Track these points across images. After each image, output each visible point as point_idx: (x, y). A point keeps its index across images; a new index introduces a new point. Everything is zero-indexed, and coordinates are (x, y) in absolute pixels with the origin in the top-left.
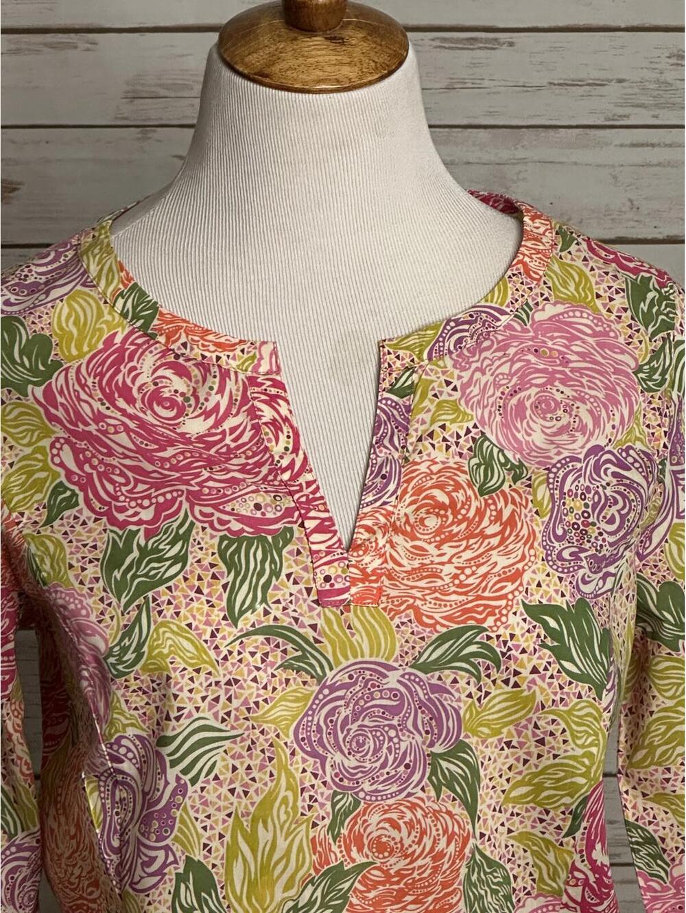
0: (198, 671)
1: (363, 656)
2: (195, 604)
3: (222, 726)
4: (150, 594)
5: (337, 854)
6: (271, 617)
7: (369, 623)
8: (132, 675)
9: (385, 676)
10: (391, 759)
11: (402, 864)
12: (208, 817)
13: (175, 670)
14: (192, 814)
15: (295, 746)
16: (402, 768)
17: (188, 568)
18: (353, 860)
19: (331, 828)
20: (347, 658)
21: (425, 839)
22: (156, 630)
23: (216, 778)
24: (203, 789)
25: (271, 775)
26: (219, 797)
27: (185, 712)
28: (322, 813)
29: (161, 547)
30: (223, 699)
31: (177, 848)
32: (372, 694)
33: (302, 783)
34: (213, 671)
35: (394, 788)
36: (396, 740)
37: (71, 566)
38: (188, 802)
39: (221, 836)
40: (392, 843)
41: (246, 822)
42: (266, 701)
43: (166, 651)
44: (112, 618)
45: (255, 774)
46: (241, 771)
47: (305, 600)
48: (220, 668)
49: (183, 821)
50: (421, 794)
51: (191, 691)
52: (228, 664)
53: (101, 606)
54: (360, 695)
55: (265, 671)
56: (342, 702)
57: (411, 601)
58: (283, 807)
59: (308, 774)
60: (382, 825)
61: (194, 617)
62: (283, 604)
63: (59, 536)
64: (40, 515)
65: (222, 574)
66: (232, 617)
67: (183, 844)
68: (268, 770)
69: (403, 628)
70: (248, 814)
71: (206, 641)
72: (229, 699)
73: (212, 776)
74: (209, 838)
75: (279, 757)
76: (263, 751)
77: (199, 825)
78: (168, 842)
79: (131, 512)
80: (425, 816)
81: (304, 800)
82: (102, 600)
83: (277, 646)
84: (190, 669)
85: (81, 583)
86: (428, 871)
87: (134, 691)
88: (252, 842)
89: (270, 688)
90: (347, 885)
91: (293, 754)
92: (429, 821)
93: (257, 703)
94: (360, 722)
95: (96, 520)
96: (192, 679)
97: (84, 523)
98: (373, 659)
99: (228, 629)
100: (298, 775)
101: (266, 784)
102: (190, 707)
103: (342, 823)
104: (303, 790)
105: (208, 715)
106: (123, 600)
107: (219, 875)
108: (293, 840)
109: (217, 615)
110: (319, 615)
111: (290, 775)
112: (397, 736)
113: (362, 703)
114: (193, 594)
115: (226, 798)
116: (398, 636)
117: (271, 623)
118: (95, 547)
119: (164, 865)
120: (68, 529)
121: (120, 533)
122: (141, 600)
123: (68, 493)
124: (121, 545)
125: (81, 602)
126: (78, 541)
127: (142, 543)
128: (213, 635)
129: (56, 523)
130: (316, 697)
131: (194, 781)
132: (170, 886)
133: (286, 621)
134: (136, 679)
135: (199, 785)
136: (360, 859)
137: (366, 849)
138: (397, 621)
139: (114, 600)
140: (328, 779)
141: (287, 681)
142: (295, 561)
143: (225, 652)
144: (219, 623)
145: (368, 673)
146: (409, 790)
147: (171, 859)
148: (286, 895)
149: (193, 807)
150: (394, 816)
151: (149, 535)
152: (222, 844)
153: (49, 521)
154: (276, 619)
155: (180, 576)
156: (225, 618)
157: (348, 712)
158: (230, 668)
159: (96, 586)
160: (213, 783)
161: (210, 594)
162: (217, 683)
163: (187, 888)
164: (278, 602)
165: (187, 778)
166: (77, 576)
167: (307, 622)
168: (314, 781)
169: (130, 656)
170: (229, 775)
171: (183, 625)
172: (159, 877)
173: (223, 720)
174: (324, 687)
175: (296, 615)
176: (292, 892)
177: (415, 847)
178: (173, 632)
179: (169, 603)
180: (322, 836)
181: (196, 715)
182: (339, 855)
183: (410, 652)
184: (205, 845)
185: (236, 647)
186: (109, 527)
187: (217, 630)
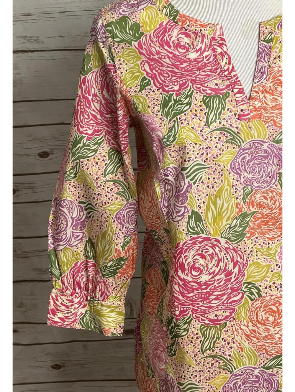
0: (196, 144)
1: (255, 138)
2: (195, 120)
3: (205, 164)
4: (178, 117)
5: (245, 208)
6: (222, 124)
7: (257, 126)
8: (172, 146)
9: (263, 145)
10: (264, 175)
11: (268, 211)
12: (200, 196)
13: (188, 144)
14: (194, 195)
15: (231, 170)
16: (268, 178)
17: (192, 107)
18: (251, 211)
19: (243, 199)
20: (249, 139)
21: (277, 203)
22: (181, 129)
23: (202, 182)
24: (198, 186)
25: (222, 181)
26: (203, 189)
27: (191, 159)
28: (240, 194)
29: (182, 99)
30: (205, 154)
31: (188, 207)
32: (258, 151)
33: (233, 184)
34: (201, 144)
35: (266, 185)
36: (266, 168)
37: (149, 107)
38: (193, 191)
39: (204, 202)
40: (264, 204)
41: (213, 197)
42: (220, 154)
43: (184, 137)
44: (164, 125)
45: (216, 180)
46: (211, 179)
47: (234, 118)
48: (204, 143)
49: (190, 197)
50: (275, 187)
51: (193, 151)
52: (207, 141)
53: (160, 121)
54: (253, 152)
55: (220, 144)
56: (247, 155)
57: (272, 118)
58: (226, 192)
59: (235, 180)
60: (261, 198)
61: (194, 125)
62: (226, 120)
63: (145, 96)
64: (137, 88)
65: (204, 109)
66: (208, 124)
67: (190, 205)
68: (221, 179)
69: (269, 128)
70: (214, 195)
71: (199, 133)
72: (207, 154)
73: (201, 181)
74: (200, 203)
75: (225, 174)
76: (219, 172)
77: (196, 199)
78: (185, 205)
79: (170, 87)
80: (277, 195)
81: (233, 190)
82: (161, 119)
83: (224, 135)
84: (193, 143)
85: (153, 113)
86: (277, 214)
87: (173, 151)
88: (215, 204)
89: (221, 150)
90: (248, 219)
91: (230, 173)
92: (278, 196)
93: (217, 155)
94: (253, 162)
95: (158, 90)
96: (194, 147)
97: (153, 91)
98: (259, 139)
99: (207, 129)
100: (231, 181)
101: (220, 184)
102: (193, 157)
103: (247, 198)
104: (233, 186)
105: (200, 160)
106: (169, 119)
107: (203, 216)
108: (229, 204)
109: (203, 124)
110: (239, 123)
111: (228, 181)
112: (267, 166)
113: (254, 155)
114: (194, 117)
115: (206, 189)
116: (267, 131)
117: (222, 127)
118: (158, 100)
119: (184, 213)
120: (147, 93)
121: (167, 94)
122: (175, 119)
123: (147, 80)
124: (167, 99)
125: (153, 119)
126: (151, 98)
127: (175, 98)
128: (201, 131)
129: (143, 91)
130: (238, 153)
131: (194, 183)
132: (186, 220)
133: (227, 126)
134: (173, 147)
135: (196, 184)
136: (253, 210)
137: (255, 207)
138: (267, 125)
139: (165, 119)
140: (242, 182)
141: (228, 147)
142: (230, 104)
143: (205, 137)
144: (203, 127)
145: (256, 144)
146: (271, 185)
147: (186, 210)
148: (227, 223)
149: (194, 192)
150: (265, 195)
151: (177, 95)
152: (204, 205)
153: (141, 91)
154: (223, 125)
155: (189, 110)
156: (205, 125)
157: (249, 158)
158: (207, 143)
159: (158, 114)
160: (201, 184)
161: (200, 116)
162: (203, 148)
163: (192, 220)
164: (224, 119)
165: (192, 182)
166: (151, 110)
167: (235, 126)
168: (237, 183)
169: (171, 139)
170: (207, 181)
171: (190, 127)
172: (182, 217)
173: (205, 161)
174: (241, 149)
175: (231, 123)
176: (229, 222)
177: (273, 205)
178: (187, 130)
179: (185, 120)
180: (240, 202)
181: (195, 160)
182: (246, 209)
183: (272, 136)
184: (199, 206)
185: (210, 135)
186: (163, 92)
187: (203, 129)
